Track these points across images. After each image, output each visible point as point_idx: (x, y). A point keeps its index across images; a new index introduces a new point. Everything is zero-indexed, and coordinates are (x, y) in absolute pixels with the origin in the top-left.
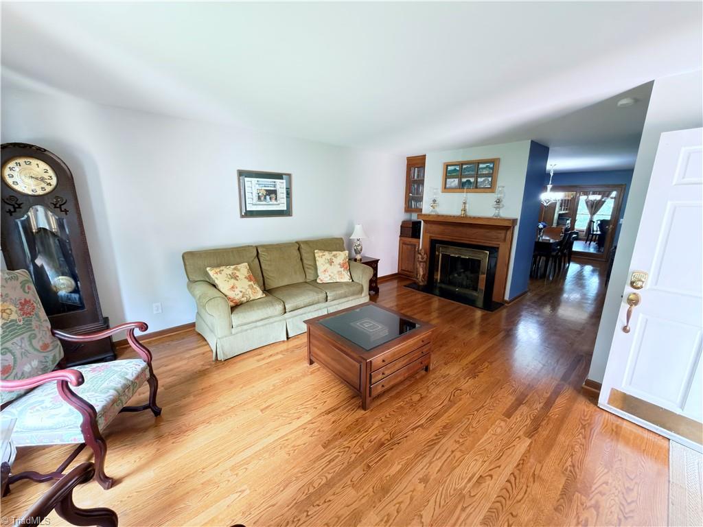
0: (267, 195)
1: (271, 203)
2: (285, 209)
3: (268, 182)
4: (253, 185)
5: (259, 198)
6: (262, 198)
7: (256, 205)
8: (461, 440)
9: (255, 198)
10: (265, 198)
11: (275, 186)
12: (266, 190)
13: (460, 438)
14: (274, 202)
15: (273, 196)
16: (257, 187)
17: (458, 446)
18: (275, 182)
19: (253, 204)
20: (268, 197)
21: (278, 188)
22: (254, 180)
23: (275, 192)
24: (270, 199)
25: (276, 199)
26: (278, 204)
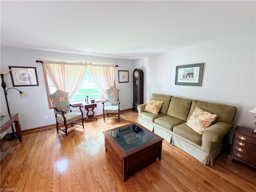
0: (188, 75)
1: (189, 79)
2: (197, 82)
3: (189, 69)
4: (182, 72)
5: (184, 77)
6: (185, 77)
7: (182, 80)
8: (76, 176)
9: (182, 77)
10: (187, 77)
11: (193, 71)
12: (188, 73)
13: (77, 176)
14: (191, 79)
15: (191, 76)
16: (184, 72)
17: (75, 173)
18: (193, 69)
19: (181, 80)
20: (188, 76)
21: (194, 71)
22: (183, 69)
23: (192, 74)
24: (189, 77)
25: (192, 77)
26: (194, 80)
